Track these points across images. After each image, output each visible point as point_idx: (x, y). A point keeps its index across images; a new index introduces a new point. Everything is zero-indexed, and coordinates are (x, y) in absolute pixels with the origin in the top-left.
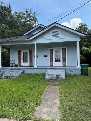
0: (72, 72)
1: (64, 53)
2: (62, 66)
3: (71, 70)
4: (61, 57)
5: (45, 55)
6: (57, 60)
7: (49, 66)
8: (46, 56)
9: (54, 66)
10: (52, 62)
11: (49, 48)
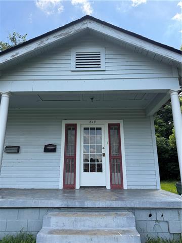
0: (164, 226)
1: (114, 139)
2: (109, 187)
3: (159, 213)
4: (104, 155)
5: (46, 146)
6: (89, 163)
7: (61, 187)
8: (50, 149)
9: (77, 187)
10: (74, 171)
11: (64, 123)
